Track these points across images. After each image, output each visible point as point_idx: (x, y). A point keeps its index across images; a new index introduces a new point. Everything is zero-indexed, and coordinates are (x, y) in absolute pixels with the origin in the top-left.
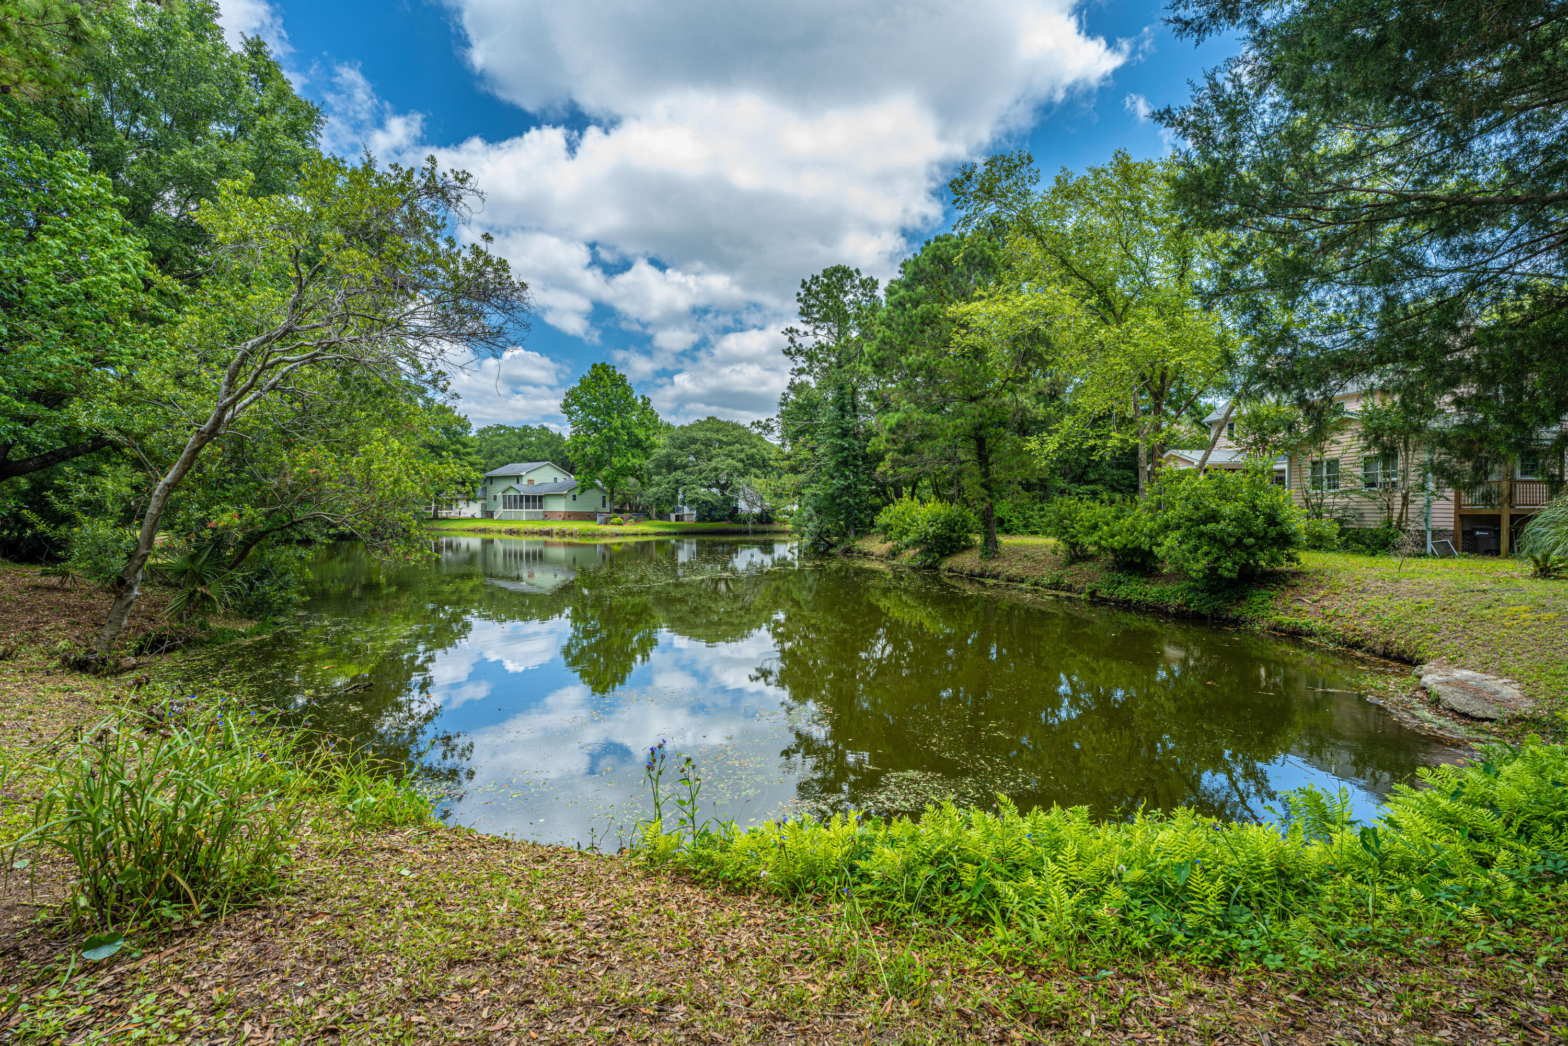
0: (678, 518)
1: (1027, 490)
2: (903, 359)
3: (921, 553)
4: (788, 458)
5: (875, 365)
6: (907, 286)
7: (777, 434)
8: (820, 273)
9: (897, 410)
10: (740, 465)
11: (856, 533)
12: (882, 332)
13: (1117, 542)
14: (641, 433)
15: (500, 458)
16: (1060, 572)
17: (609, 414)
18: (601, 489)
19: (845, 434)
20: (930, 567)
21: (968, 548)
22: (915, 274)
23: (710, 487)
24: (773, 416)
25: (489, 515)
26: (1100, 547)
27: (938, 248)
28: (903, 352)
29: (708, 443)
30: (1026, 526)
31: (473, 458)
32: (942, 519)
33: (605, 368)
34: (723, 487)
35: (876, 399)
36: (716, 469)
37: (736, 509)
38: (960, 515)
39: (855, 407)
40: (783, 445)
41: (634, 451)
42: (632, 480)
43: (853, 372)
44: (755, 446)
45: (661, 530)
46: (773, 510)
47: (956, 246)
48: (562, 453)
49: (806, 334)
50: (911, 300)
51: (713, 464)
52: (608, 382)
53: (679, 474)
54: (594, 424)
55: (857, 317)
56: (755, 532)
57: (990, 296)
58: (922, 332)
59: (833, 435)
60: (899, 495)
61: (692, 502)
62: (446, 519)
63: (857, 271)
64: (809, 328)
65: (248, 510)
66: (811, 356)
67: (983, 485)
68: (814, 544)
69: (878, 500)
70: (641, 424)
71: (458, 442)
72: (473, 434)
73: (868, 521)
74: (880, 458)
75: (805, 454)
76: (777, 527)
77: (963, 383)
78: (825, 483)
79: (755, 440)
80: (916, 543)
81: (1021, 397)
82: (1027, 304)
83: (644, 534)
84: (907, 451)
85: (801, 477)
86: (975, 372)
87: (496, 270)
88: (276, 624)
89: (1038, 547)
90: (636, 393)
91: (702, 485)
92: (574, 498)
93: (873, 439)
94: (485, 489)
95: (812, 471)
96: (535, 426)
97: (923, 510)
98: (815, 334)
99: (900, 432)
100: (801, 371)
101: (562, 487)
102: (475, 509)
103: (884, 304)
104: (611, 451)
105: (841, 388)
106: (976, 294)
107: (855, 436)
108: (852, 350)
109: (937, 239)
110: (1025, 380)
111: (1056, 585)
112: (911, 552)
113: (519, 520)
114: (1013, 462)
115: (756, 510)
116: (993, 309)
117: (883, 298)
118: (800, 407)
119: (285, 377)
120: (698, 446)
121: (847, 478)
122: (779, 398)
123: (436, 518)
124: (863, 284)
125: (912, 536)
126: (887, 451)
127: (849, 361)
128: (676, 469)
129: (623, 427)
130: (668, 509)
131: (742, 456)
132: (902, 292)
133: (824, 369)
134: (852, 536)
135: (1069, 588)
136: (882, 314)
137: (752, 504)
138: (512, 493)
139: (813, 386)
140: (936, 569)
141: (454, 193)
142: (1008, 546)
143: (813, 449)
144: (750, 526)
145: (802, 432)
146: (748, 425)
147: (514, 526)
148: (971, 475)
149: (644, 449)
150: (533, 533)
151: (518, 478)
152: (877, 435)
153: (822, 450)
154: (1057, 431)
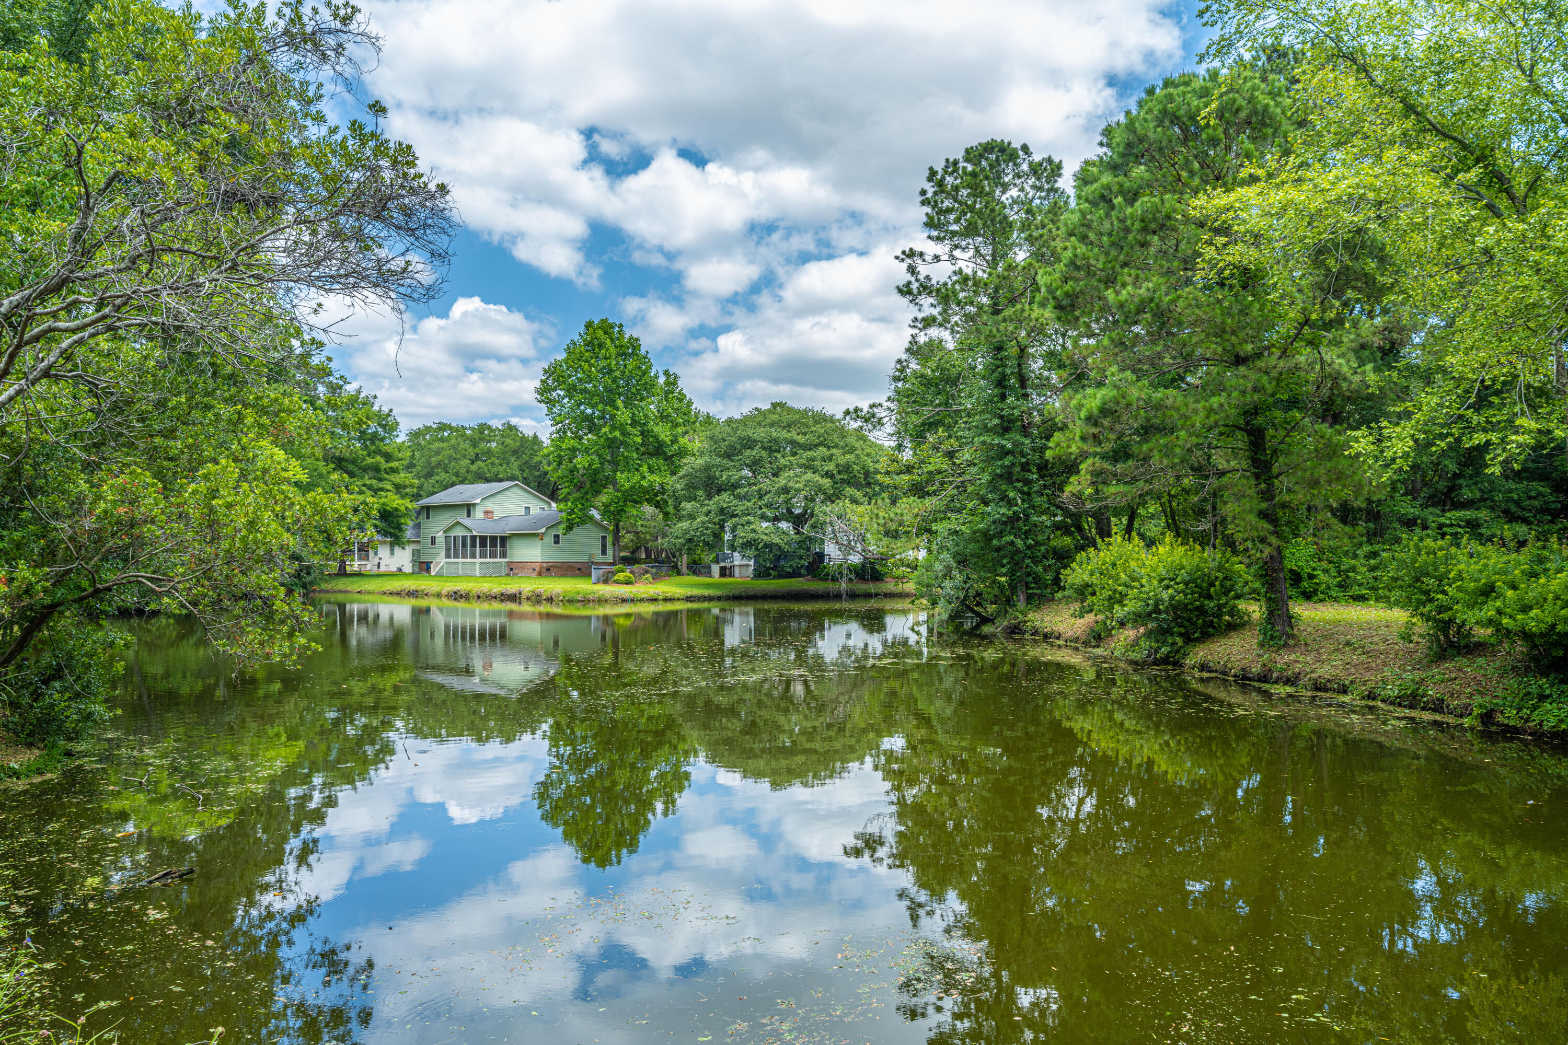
0: (724, 572)
1: (1344, 521)
2: (1110, 294)
3: (1148, 635)
4: (909, 469)
5: (1059, 307)
6: (1114, 167)
7: (889, 429)
8: (960, 155)
9: (1100, 384)
10: (826, 482)
11: (1029, 598)
12: (1069, 248)
13: (1534, 620)
14: (662, 432)
15: (442, 476)
16: (1418, 675)
17: (612, 403)
18: (598, 525)
19: (1006, 427)
20: (1165, 661)
21: (1237, 625)
22: (1129, 145)
23: (776, 519)
24: (882, 399)
25: (423, 567)
26: (1498, 629)
27: (1170, 98)
28: (1110, 281)
29: (773, 447)
30: (1342, 586)
31: (402, 477)
32: (1183, 575)
33: (606, 327)
34: (798, 521)
35: (1061, 366)
36: (786, 490)
37: (821, 556)
38: (1220, 568)
39: (1023, 381)
40: (900, 447)
41: (653, 461)
42: (649, 510)
43: (1019, 321)
44: (852, 450)
45: (695, 592)
46: (883, 559)
47: (1204, 93)
48: (537, 466)
49: (937, 258)
50: (1122, 191)
51: (782, 481)
52: (613, 350)
53: (725, 499)
54: (588, 419)
55: (1025, 226)
56: (853, 596)
57: (1270, 176)
58: (1144, 245)
59: (986, 429)
60: (1105, 532)
61: (748, 545)
62: (359, 575)
63: (1025, 148)
64: (942, 249)
65: (24, 571)
66: (945, 296)
67: (1263, 515)
68: (955, 617)
69: (1067, 540)
70: (664, 417)
71: (379, 452)
72: (402, 438)
73: (1049, 577)
74: (1071, 468)
75: (937, 462)
76: (889, 586)
77: (1221, 332)
78: (973, 512)
79: (851, 440)
80: (1138, 618)
81: (1330, 355)
82: (1343, 185)
83: (667, 600)
84: (1120, 454)
85: (931, 503)
86: (1244, 312)
87: (395, 163)
88: (69, 754)
89: (1370, 626)
90: (657, 368)
91: (763, 517)
92: (557, 539)
93: (1057, 436)
94: (418, 526)
95: (950, 491)
96: (497, 424)
97: (1150, 560)
98: (952, 258)
99: (1106, 422)
100: (929, 322)
101: (538, 522)
102: (403, 558)
103: (1073, 203)
104: (615, 463)
105: (999, 348)
106: (1244, 174)
107: (1025, 430)
108: (1018, 284)
109: (1167, 84)
110: (1339, 322)
111: (1412, 700)
112: (1129, 634)
113: (469, 576)
114: (1321, 472)
115: (855, 559)
116: (1276, 198)
117: (1071, 192)
118: (926, 382)
119: (67, 355)
120: (755, 452)
121: (1010, 503)
122: (891, 368)
123: (342, 573)
124: (1035, 170)
125: (1131, 606)
126: (1084, 455)
127: (1013, 301)
128: (720, 491)
129: (634, 423)
130: (707, 557)
131: (831, 467)
132: (1106, 178)
133: (969, 318)
134: (1021, 605)
135: (1438, 706)
136: (1071, 218)
137: (848, 548)
138: (459, 532)
139: (951, 345)
140: (1177, 664)
141: (331, 41)
142: (1311, 623)
143: (951, 455)
144: (843, 586)
145: (931, 425)
146: (839, 416)
147: (462, 586)
148: (1239, 496)
149: (668, 459)
150: (491, 597)
151: (469, 508)
152: (1064, 428)
153: (966, 455)
154: (1408, 415)
